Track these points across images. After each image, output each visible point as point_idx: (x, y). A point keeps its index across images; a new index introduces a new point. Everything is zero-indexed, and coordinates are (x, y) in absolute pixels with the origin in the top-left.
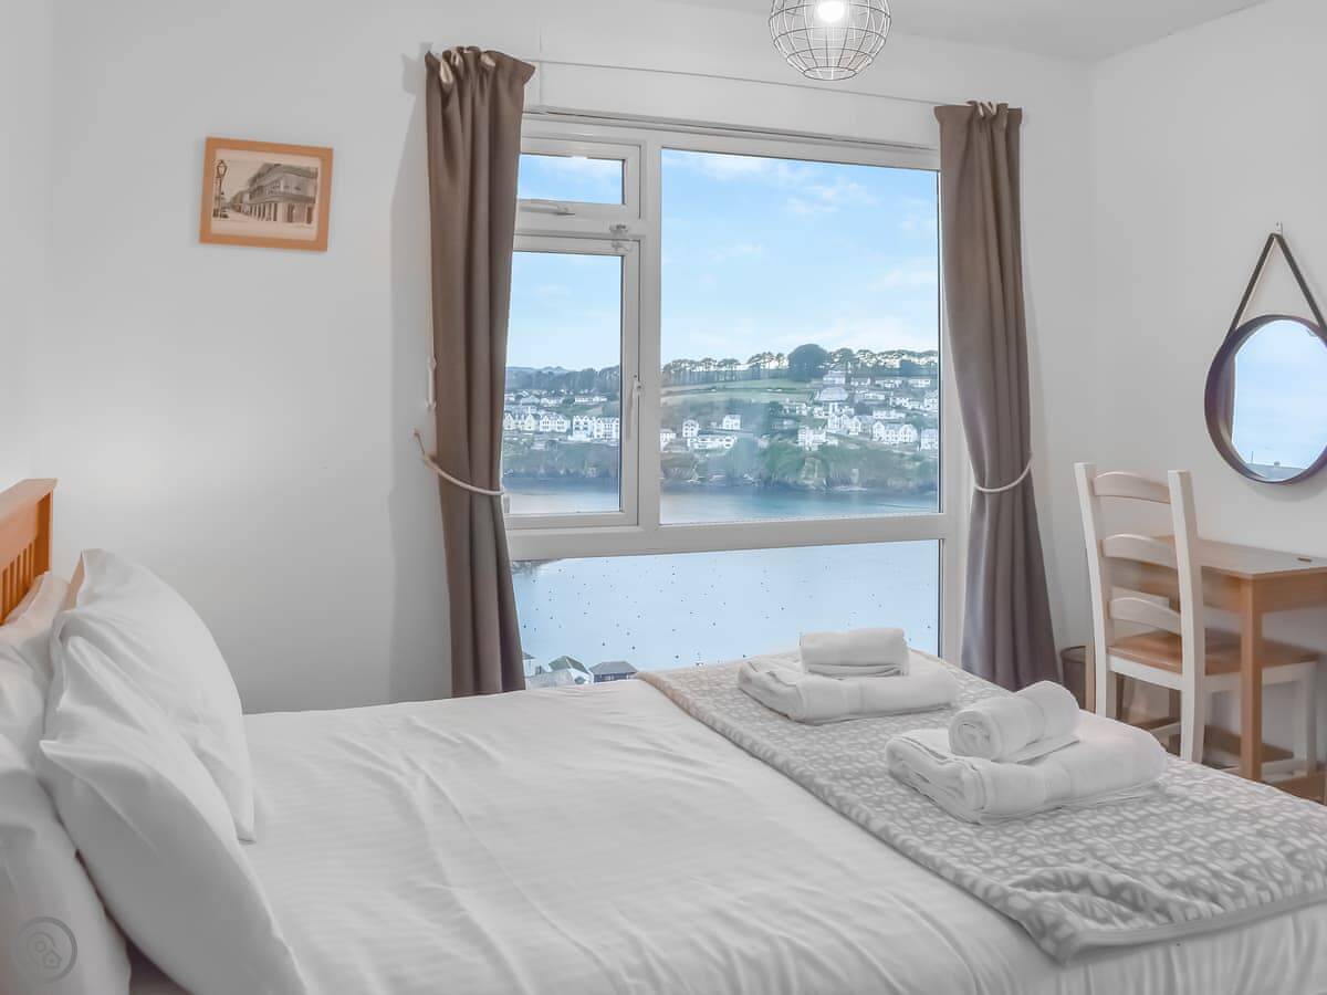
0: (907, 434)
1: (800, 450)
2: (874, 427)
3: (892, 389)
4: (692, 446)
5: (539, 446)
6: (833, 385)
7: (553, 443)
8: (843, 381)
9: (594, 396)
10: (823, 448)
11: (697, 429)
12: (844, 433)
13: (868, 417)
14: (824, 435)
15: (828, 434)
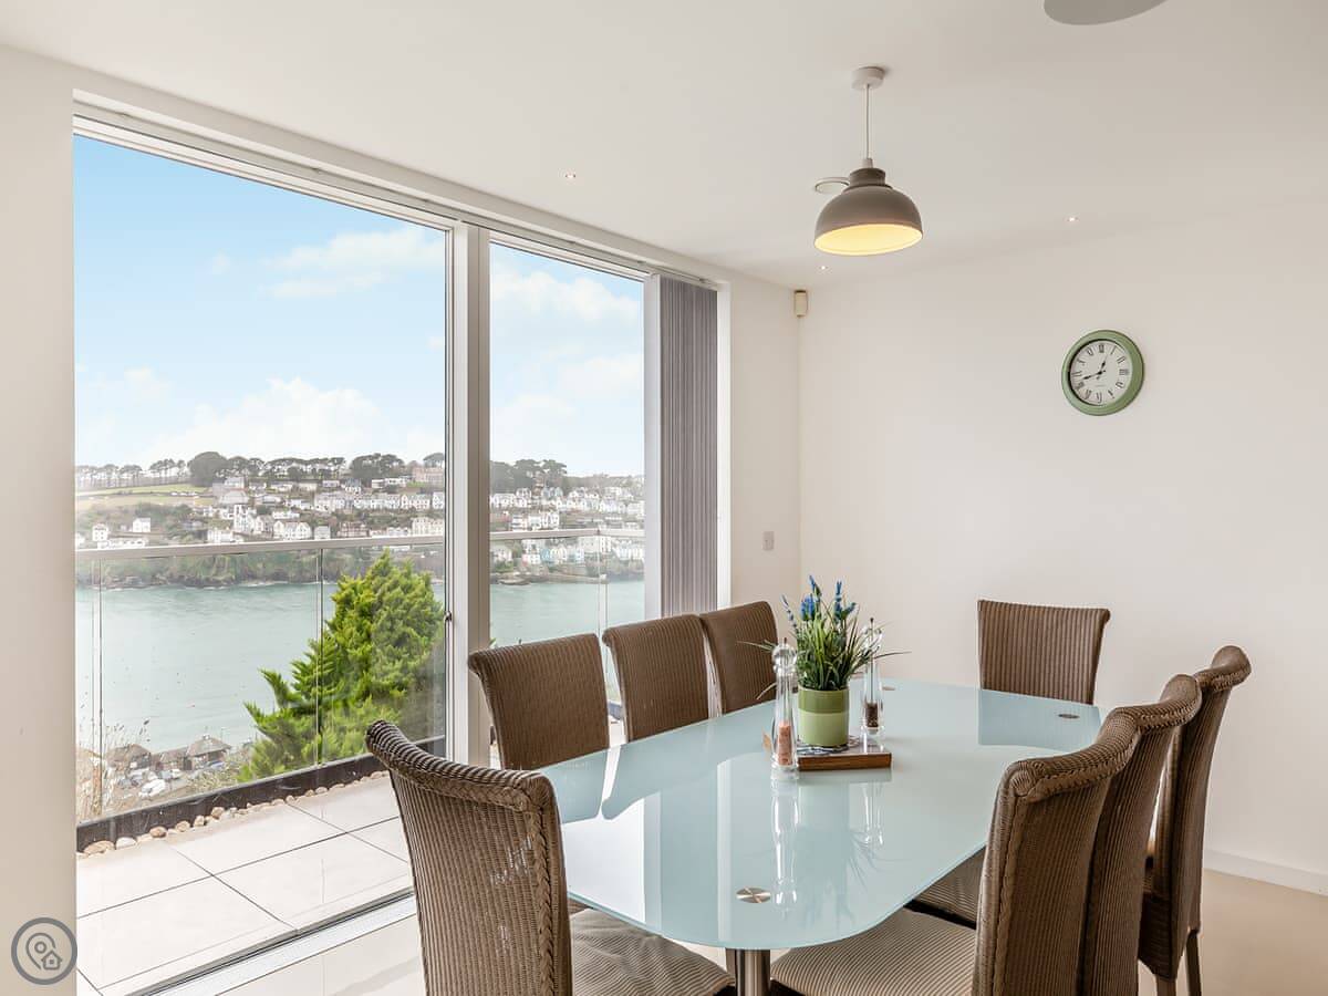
0: (301, 532)
2: (276, 525)
3: (285, 493)
4: (103, 547)
6: (234, 489)
8: (242, 486)
11: (106, 533)
12: (249, 533)
13: (269, 517)
14: (231, 534)
15: (235, 534)
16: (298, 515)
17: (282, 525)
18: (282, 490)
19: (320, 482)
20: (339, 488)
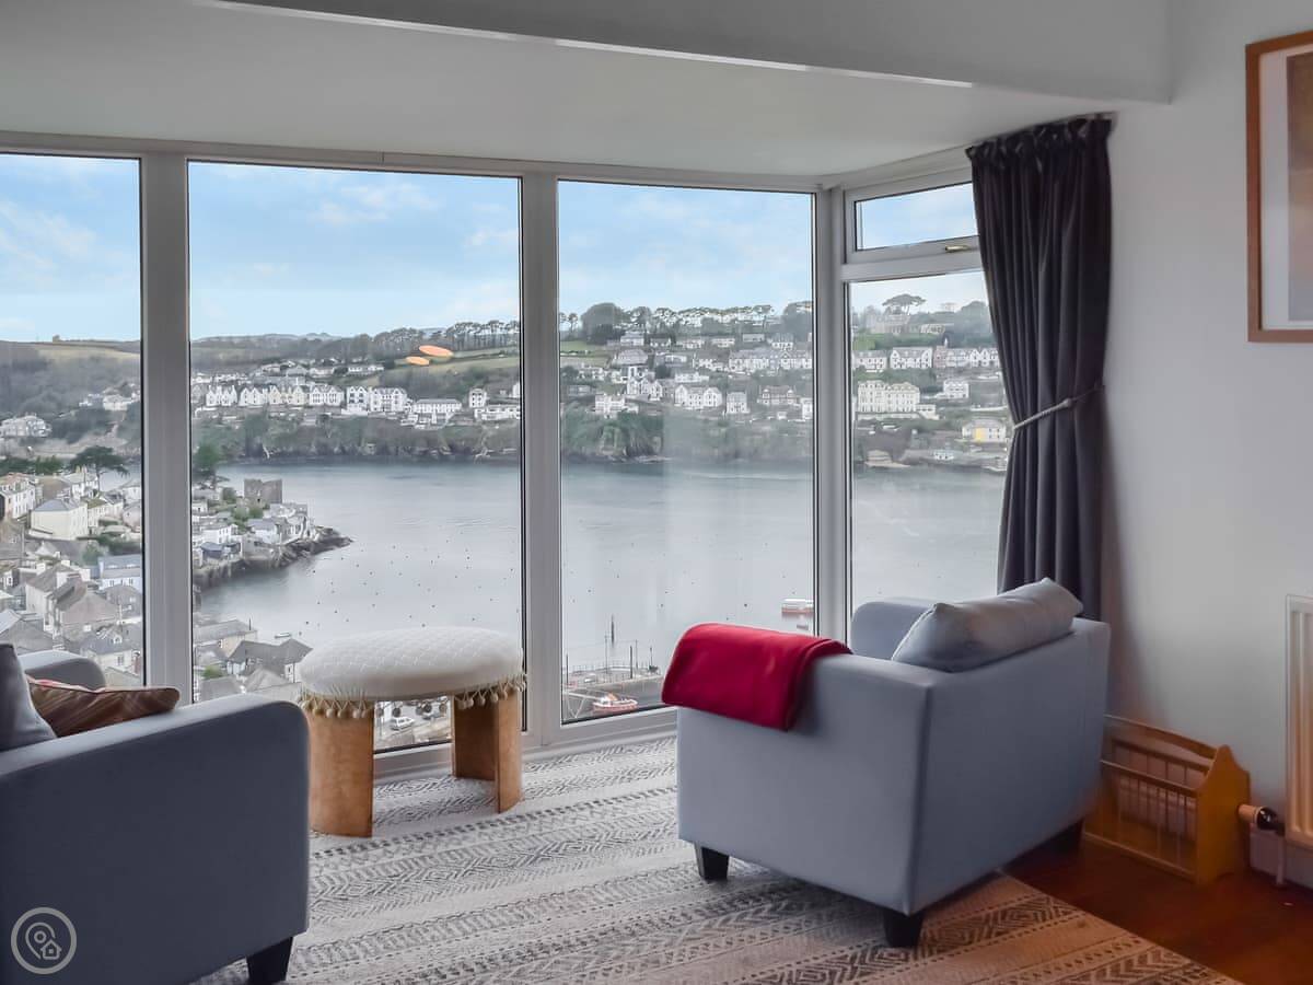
0: (712, 398)
1: (597, 418)
2: (678, 391)
3: (693, 350)
4: (480, 415)
5: (310, 422)
6: (632, 347)
7: (325, 418)
8: (642, 342)
9: (369, 363)
10: (623, 415)
11: (485, 398)
12: (645, 399)
13: (670, 381)
14: (623, 401)
15: (627, 401)
16: (707, 378)
17: (686, 392)
18: (690, 347)
19: (738, 337)
20: (763, 343)
